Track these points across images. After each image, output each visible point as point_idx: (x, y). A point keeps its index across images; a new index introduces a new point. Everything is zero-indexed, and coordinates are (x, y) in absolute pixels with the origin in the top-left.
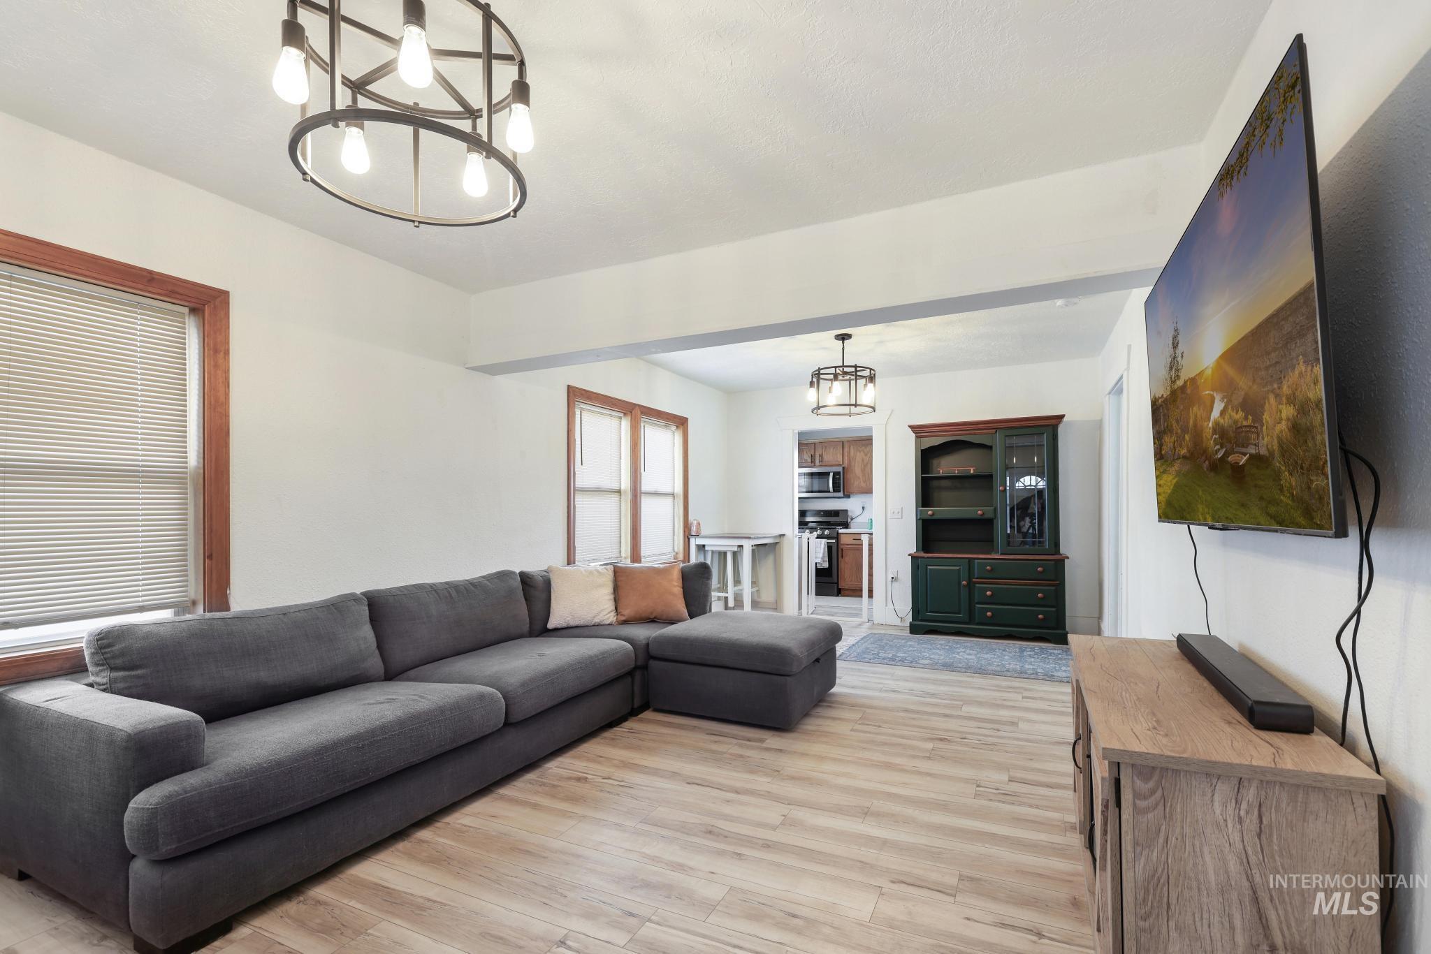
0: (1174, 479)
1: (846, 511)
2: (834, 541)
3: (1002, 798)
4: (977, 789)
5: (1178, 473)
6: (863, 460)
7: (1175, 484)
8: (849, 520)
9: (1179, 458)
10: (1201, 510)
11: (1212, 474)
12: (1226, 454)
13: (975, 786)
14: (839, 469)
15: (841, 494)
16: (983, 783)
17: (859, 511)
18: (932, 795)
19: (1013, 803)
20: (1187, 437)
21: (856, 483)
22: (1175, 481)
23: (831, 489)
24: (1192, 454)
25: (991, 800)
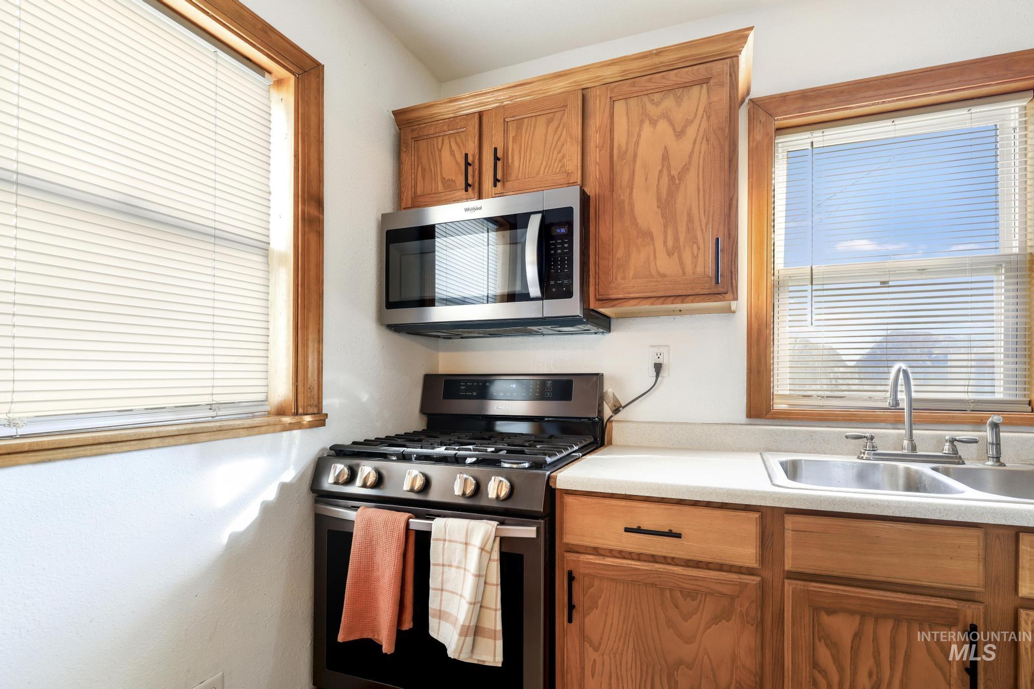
1: (595, 380)
2: (529, 532)
6: (666, 157)
8: (607, 412)
14: (569, 198)
15: (571, 306)
17: (644, 377)
21: (637, 260)
23: (534, 290)
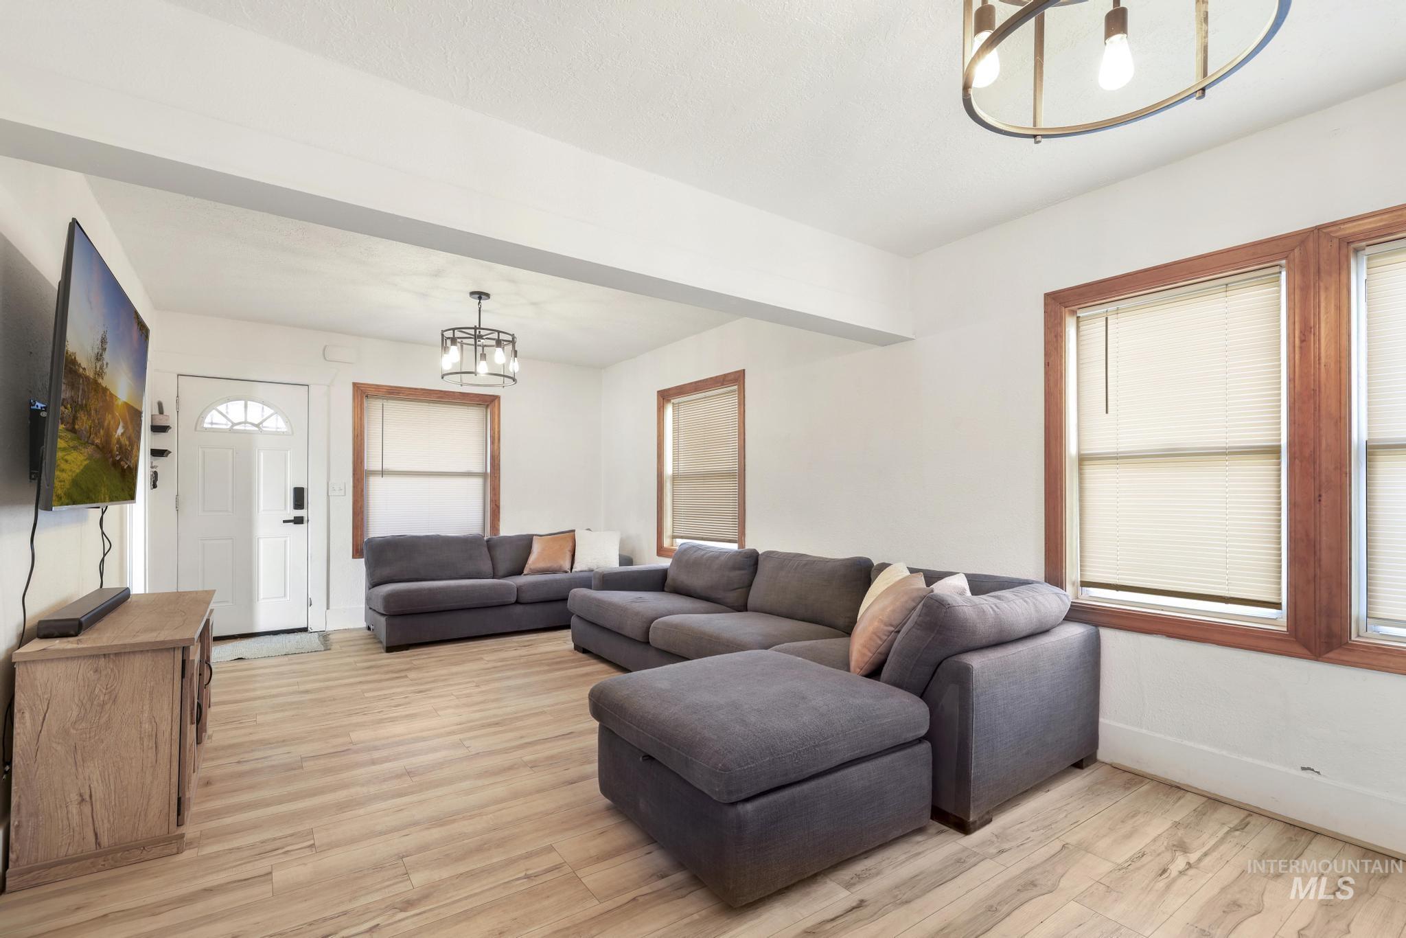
0: (85, 460)
3: (278, 844)
4: (312, 842)
5: (90, 458)
7: (85, 466)
9: (93, 444)
10: (103, 492)
11: (113, 468)
12: (121, 460)
13: (317, 844)
16: (307, 852)
18: (362, 811)
19: (262, 843)
20: (102, 431)
22: (86, 463)
24: (103, 447)
25: (292, 835)
